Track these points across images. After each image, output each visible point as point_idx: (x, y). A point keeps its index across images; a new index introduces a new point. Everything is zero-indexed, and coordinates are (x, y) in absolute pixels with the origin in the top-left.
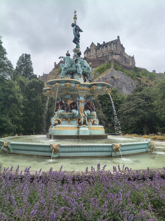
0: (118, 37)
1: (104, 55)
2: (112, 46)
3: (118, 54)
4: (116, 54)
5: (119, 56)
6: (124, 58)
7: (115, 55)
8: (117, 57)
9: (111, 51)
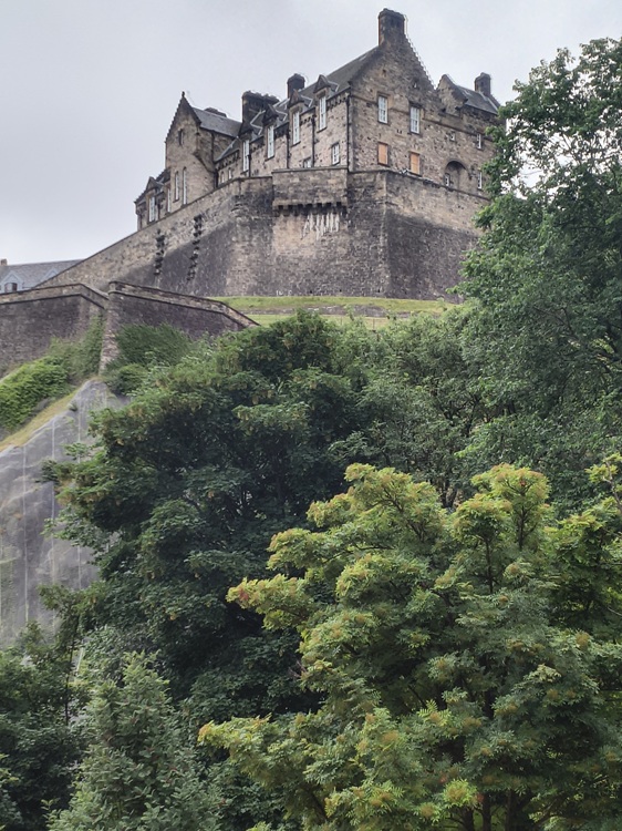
0: (392, 23)
1: (207, 228)
2: (322, 123)
3: (324, 209)
4: (303, 210)
5: (333, 221)
6: (382, 241)
7: (291, 223)
8: (319, 234)
9: (256, 186)
